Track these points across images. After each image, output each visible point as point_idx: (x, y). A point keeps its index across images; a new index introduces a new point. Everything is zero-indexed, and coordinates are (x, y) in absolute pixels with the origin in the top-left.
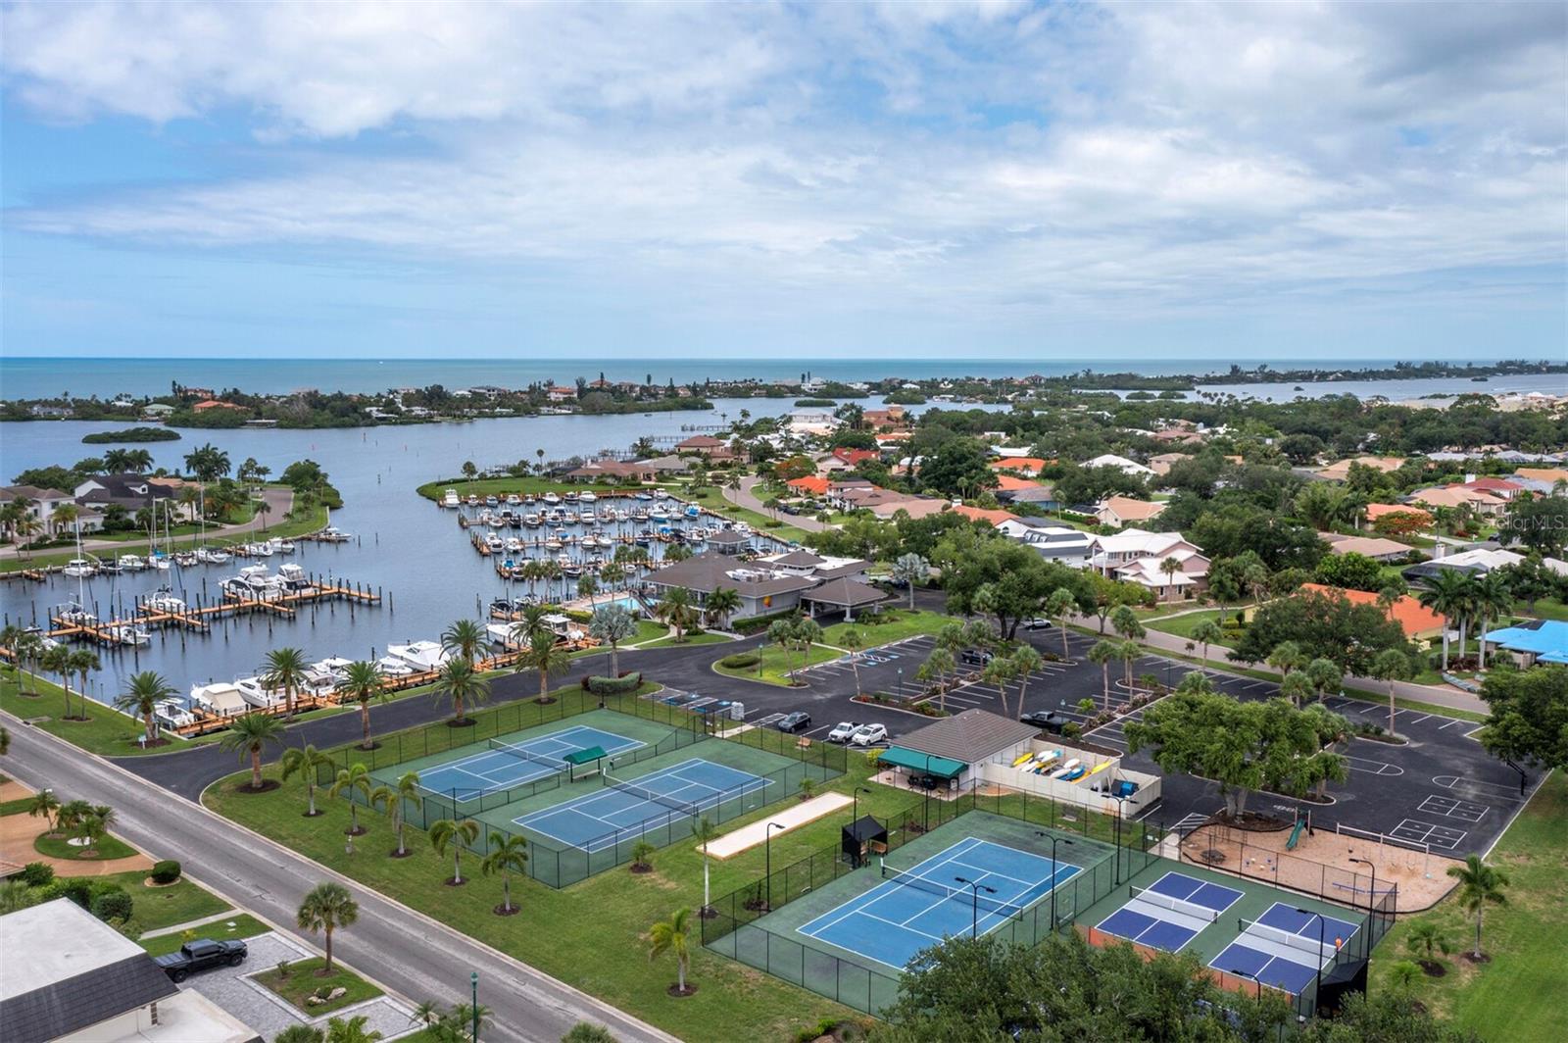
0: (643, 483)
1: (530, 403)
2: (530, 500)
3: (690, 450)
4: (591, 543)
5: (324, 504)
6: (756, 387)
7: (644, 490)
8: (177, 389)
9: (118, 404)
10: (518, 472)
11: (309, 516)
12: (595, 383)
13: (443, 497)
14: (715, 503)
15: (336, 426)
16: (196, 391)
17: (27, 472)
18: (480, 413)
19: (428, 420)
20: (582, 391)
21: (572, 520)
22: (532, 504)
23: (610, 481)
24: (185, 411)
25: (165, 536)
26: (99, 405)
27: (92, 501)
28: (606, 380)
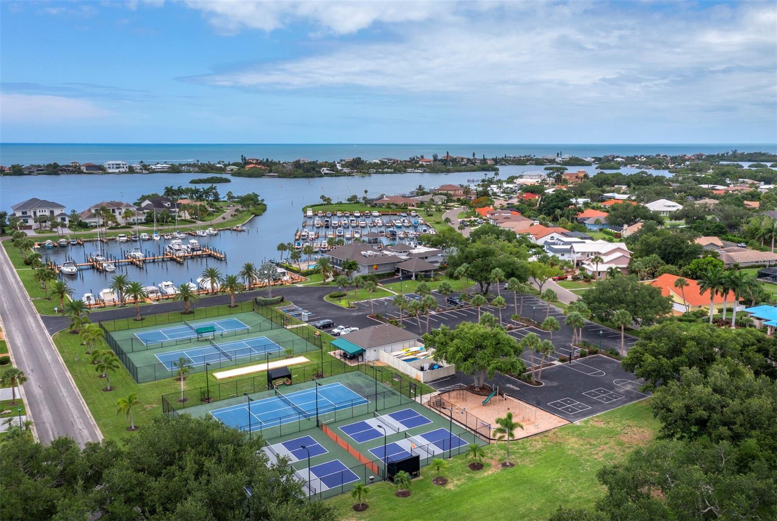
0: (409, 207)
3: (444, 192)
6: (532, 159)
7: (406, 211)
8: (244, 159)
9: (218, 165)
11: (239, 219)
12: (444, 157)
13: (306, 212)
14: (433, 219)
16: (251, 159)
18: (377, 171)
19: (349, 175)
20: (435, 161)
23: (392, 206)
24: (242, 169)
25: (153, 226)
26: (210, 166)
27: (146, 209)
28: (449, 154)
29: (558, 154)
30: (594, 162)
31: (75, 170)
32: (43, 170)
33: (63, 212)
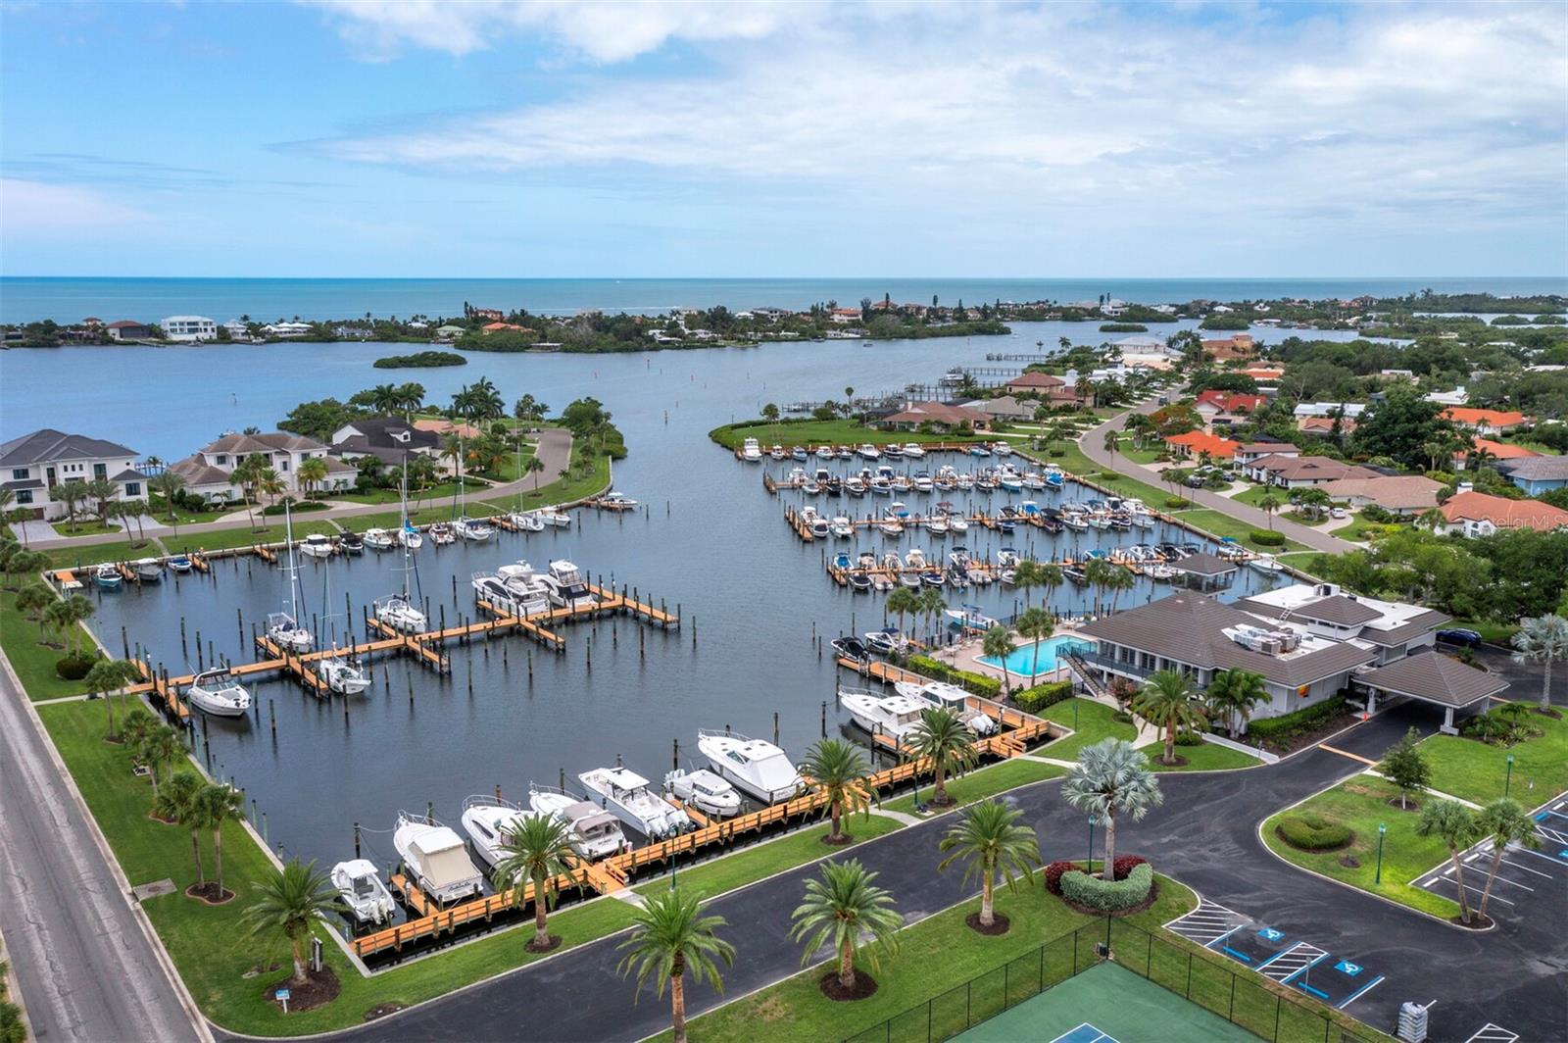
0: (977, 432)
1: (814, 326)
2: (845, 453)
3: (1024, 390)
4: (941, 527)
5: (606, 453)
6: (1050, 309)
7: (980, 443)
8: (469, 310)
9: (414, 325)
10: (825, 414)
11: (589, 472)
12: (879, 305)
13: (741, 446)
14: (1077, 465)
15: (620, 350)
16: (486, 312)
17: (302, 406)
18: (765, 336)
19: (711, 344)
20: (868, 313)
21: (905, 487)
22: (847, 459)
23: (935, 429)
24: (474, 333)
26: (397, 327)
27: (348, 451)
28: (891, 301)
29: (1102, 299)
30: (1175, 313)
31: (95, 336)
32: (20, 337)
33: (132, 467)
